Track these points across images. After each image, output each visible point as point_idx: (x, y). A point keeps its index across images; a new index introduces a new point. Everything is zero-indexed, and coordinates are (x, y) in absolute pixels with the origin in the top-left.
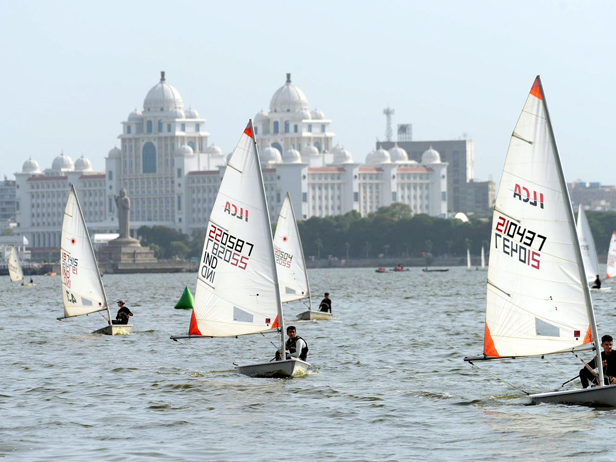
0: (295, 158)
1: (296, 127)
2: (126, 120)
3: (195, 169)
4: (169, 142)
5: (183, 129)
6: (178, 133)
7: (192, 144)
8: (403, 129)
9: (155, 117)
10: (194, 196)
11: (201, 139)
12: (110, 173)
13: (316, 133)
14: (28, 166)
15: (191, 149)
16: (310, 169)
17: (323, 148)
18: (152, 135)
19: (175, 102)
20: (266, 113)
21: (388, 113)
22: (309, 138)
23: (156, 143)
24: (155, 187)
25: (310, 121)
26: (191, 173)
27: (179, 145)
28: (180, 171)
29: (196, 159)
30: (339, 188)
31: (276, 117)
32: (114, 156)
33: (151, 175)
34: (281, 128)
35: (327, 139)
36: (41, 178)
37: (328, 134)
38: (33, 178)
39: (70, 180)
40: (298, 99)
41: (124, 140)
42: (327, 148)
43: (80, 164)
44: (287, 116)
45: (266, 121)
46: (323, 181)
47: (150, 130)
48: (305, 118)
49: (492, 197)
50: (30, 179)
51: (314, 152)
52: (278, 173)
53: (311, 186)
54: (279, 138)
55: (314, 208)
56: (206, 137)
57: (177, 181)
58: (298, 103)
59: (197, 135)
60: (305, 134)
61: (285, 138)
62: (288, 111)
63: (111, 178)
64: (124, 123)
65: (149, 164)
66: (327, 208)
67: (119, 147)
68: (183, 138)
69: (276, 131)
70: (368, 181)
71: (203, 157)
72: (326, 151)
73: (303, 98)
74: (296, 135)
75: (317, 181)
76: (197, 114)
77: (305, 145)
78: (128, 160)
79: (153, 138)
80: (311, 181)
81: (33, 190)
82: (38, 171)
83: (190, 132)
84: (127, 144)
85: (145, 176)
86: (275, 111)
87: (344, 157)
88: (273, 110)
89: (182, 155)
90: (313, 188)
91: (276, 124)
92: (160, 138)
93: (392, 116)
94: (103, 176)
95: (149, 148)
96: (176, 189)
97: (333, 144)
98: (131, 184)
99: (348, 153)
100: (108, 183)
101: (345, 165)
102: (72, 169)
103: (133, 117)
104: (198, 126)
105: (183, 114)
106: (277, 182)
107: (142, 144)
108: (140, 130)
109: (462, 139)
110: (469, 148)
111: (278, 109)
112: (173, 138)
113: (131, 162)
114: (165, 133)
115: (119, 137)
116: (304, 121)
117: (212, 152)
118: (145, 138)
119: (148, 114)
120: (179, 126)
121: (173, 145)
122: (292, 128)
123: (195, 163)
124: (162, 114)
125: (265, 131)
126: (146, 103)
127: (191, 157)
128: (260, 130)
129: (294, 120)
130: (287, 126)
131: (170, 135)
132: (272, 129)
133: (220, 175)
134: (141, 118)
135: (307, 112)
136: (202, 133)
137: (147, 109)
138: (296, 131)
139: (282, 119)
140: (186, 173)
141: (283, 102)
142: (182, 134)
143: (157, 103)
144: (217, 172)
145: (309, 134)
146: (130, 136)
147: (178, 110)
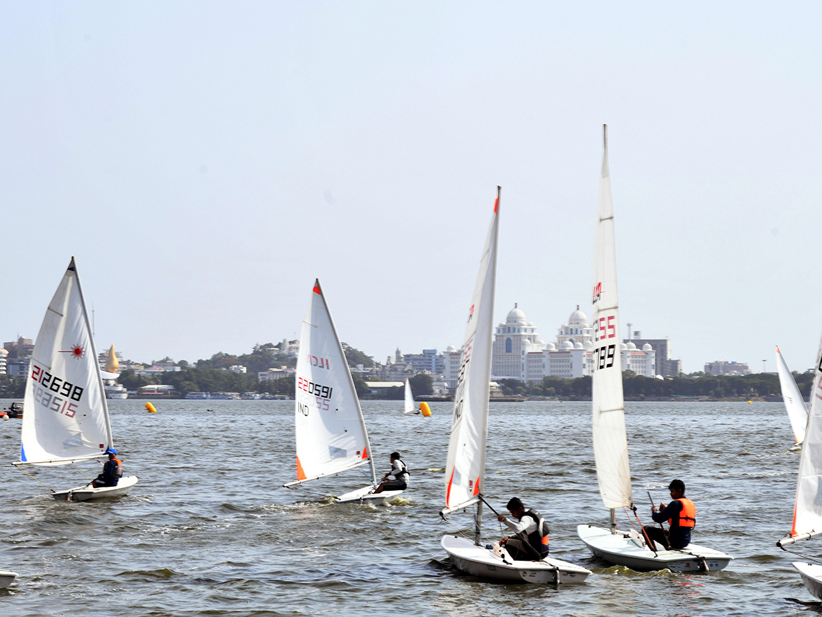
0: (580, 346)
1: (581, 331)
3: (531, 351)
4: (518, 338)
6: (523, 333)
7: (529, 339)
8: (636, 333)
9: (512, 325)
10: (530, 364)
11: (534, 336)
13: (591, 335)
14: (449, 348)
15: (529, 341)
16: (587, 352)
18: (510, 334)
19: (521, 318)
20: (567, 325)
21: (629, 325)
22: (588, 337)
23: (512, 338)
24: (511, 359)
25: (589, 328)
26: (529, 353)
27: (523, 339)
28: (523, 352)
29: (531, 346)
33: (510, 354)
34: (574, 332)
36: (455, 354)
38: (452, 354)
40: (582, 318)
44: (577, 326)
45: (567, 328)
47: (509, 332)
48: (586, 327)
50: (451, 355)
51: (590, 344)
52: (572, 354)
53: (587, 360)
54: (572, 337)
56: (537, 335)
57: (522, 357)
58: (583, 320)
59: (532, 334)
60: (586, 335)
61: (575, 337)
62: (578, 323)
65: (509, 350)
68: (525, 336)
69: (572, 333)
71: (535, 345)
73: (585, 317)
74: (581, 335)
75: (590, 358)
76: (532, 324)
77: (585, 341)
78: (498, 346)
79: (510, 335)
80: (588, 358)
81: (451, 360)
82: (454, 351)
83: (529, 333)
84: (498, 338)
85: (507, 354)
86: (571, 323)
89: (524, 344)
90: (589, 362)
91: (571, 329)
92: (514, 336)
93: (631, 327)
95: (509, 341)
96: (522, 361)
98: (500, 358)
103: (502, 325)
104: (533, 330)
105: (525, 324)
106: (571, 358)
107: (505, 338)
108: (504, 332)
109: (665, 339)
110: (669, 344)
111: (573, 323)
112: (520, 335)
113: (500, 347)
114: (516, 334)
116: (584, 328)
117: (539, 343)
118: (507, 335)
119: (508, 324)
120: (523, 330)
121: (520, 339)
122: (579, 332)
123: (531, 348)
124: (515, 324)
125: (566, 333)
126: (508, 318)
127: (529, 345)
128: (564, 333)
129: (581, 328)
130: (577, 330)
131: (518, 334)
132: (569, 332)
133: (544, 354)
134: (505, 326)
135: (587, 325)
136: (534, 334)
137: (508, 321)
138: (581, 333)
139: (574, 327)
140: (526, 353)
142: (525, 333)
143: (513, 318)
144: (542, 353)
145: (588, 335)
146: (500, 334)
147: (523, 322)
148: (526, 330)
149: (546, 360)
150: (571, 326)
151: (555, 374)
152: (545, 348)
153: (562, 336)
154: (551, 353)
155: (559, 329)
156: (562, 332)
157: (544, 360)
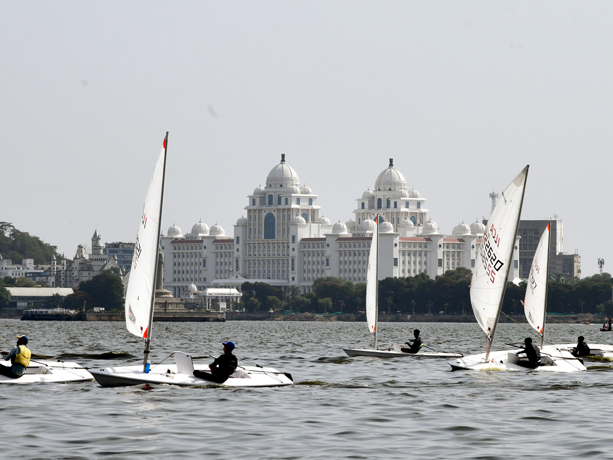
0: (389, 228)
1: (395, 203)
2: (252, 194)
3: (308, 237)
4: (286, 214)
5: (298, 203)
6: (294, 206)
7: (305, 216)
9: (275, 192)
10: (306, 259)
11: (313, 211)
12: (238, 238)
13: (413, 209)
14: (172, 231)
15: (304, 220)
16: (401, 239)
17: (418, 222)
18: (272, 207)
19: (292, 180)
20: (371, 192)
22: (406, 213)
23: (275, 214)
24: (273, 251)
25: (408, 199)
26: (303, 240)
27: (294, 216)
28: (294, 237)
29: (308, 227)
30: (426, 255)
31: (380, 195)
32: (242, 225)
33: (270, 241)
34: (384, 204)
35: (422, 214)
36: (182, 241)
37: (423, 210)
38: (176, 241)
39: (205, 243)
40: (398, 180)
41: (249, 211)
42: (421, 222)
43: (214, 230)
44: (388, 194)
45: (372, 198)
46: (412, 249)
47: (270, 203)
48: (403, 197)
49: (577, 268)
50: (173, 242)
51: (410, 225)
53: (401, 253)
54: (381, 212)
55: (403, 271)
56: (318, 210)
57: (291, 246)
58: (399, 184)
59: (310, 207)
60: (403, 209)
61: (386, 213)
62: (390, 190)
63: (238, 242)
64: (250, 197)
65: (270, 232)
66: (414, 270)
67: (246, 217)
68: (298, 210)
69: (379, 207)
70: (451, 250)
71: (314, 226)
72: (421, 224)
73: (403, 179)
74: (395, 210)
75: (407, 248)
76: (310, 190)
77: (402, 219)
78: (252, 227)
79: (273, 209)
80: (402, 248)
81: (175, 251)
82: (180, 236)
83: (304, 205)
84: (252, 214)
85: (266, 241)
86: (379, 190)
87: (432, 229)
88: (378, 189)
89: (296, 224)
90: (404, 255)
91: (380, 200)
92: (279, 210)
94: (231, 241)
95: (270, 220)
96: (291, 253)
97: (427, 218)
98: (255, 247)
99: (435, 226)
100: (236, 246)
101: (431, 235)
102: (208, 234)
103: (258, 192)
104: (311, 201)
105: (299, 190)
107: (264, 215)
108: (263, 203)
109: (553, 219)
110: (559, 227)
111: (381, 189)
112: (289, 210)
113: (255, 229)
114: (283, 206)
115: (245, 209)
116: (402, 198)
117: (322, 222)
118: (266, 210)
119: (270, 190)
120: (295, 200)
121: (289, 216)
122: (392, 205)
123: (306, 231)
124: (281, 189)
125: (371, 207)
126: (268, 180)
127: (304, 226)
128: (366, 206)
129: (394, 197)
131: (287, 207)
132: (376, 205)
133: (327, 242)
134: (264, 193)
136: (314, 207)
137: (269, 185)
138: (395, 207)
139: (384, 196)
140: (299, 239)
141: (386, 183)
142: (297, 206)
143: (277, 180)
144: (324, 239)
145: (406, 210)
146: (254, 207)
147: (294, 187)
148: (298, 201)
149: (331, 252)
152: (330, 232)
153: (363, 211)
154: (340, 239)
155: (358, 200)
156: (363, 204)
157: (328, 252)
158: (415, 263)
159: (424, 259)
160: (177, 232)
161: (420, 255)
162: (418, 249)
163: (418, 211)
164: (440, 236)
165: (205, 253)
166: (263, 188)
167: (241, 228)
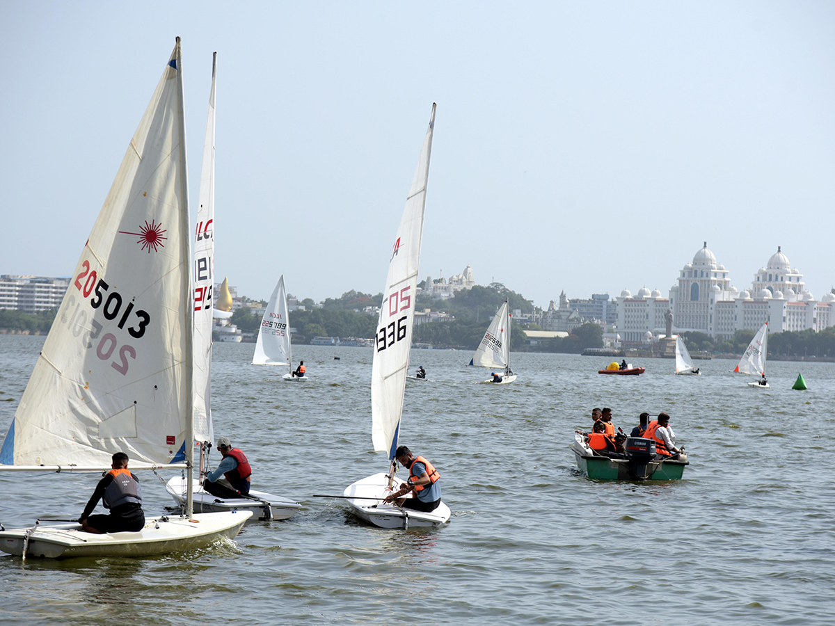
0: (780, 296)
1: (782, 278)
2: (682, 269)
3: (721, 300)
4: (707, 283)
5: (715, 276)
6: (713, 278)
7: (720, 285)
9: (699, 268)
10: (720, 315)
11: (726, 282)
12: (672, 300)
13: (794, 282)
14: (624, 293)
15: (719, 288)
16: (788, 303)
17: (797, 291)
19: (711, 260)
20: (764, 269)
22: (789, 285)
23: (699, 284)
24: (697, 309)
25: (790, 275)
26: (718, 302)
27: (713, 286)
28: (712, 300)
29: (722, 294)
30: (805, 315)
32: (674, 290)
33: (695, 302)
34: (773, 278)
35: (800, 286)
36: (631, 300)
37: (801, 283)
38: (627, 300)
39: (648, 303)
40: (784, 262)
41: (680, 281)
42: (800, 291)
43: (654, 293)
44: (777, 272)
45: (764, 274)
46: (796, 310)
47: (696, 276)
48: (787, 273)
50: (625, 301)
51: (792, 293)
52: (769, 304)
53: (788, 313)
54: (771, 284)
55: (789, 326)
56: (729, 281)
57: (710, 306)
58: (785, 264)
59: (723, 280)
60: (787, 282)
61: (775, 284)
62: (778, 268)
63: (672, 302)
64: (681, 271)
65: (695, 296)
66: (797, 326)
67: (678, 285)
68: (715, 281)
69: (770, 280)
70: (822, 311)
71: (726, 293)
72: (799, 293)
73: (787, 261)
74: (781, 283)
75: (792, 310)
76: (724, 267)
77: (786, 289)
78: (682, 292)
79: (697, 280)
80: (789, 310)
81: (626, 307)
82: (630, 297)
83: (719, 278)
84: (682, 283)
85: (692, 302)
87: (809, 297)
88: (769, 267)
89: (714, 291)
90: (790, 314)
91: (770, 275)
92: (701, 281)
94: (668, 301)
95: (695, 287)
96: (710, 310)
97: (804, 289)
98: (684, 306)
99: (811, 295)
100: (670, 305)
101: (809, 301)
102: (650, 296)
103: (686, 268)
104: (724, 275)
105: (716, 267)
106: (769, 310)
107: (691, 284)
108: (690, 276)
111: (771, 267)
112: (709, 281)
113: (684, 294)
114: (704, 278)
115: (677, 279)
116: (786, 275)
117: (731, 290)
118: (692, 280)
119: (695, 266)
120: (713, 274)
121: (709, 285)
122: (779, 279)
123: (722, 296)
124: (704, 266)
125: (764, 280)
126: (695, 259)
127: (720, 293)
128: (761, 279)
129: (781, 273)
130: (777, 277)
131: (708, 279)
132: (768, 279)
133: (736, 304)
134: (692, 269)
135: (788, 270)
136: (726, 279)
137: (695, 262)
138: (782, 280)
139: (774, 273)
140: (716, 302)
141: (775, 263)
142: (715, 279)
143: (701, 260)
144: (734, 302)
145: (790, 283)
146: (684, 278)
147: (713, 265)
149: (739, 311)
150: (771, 272)
151: (749, 328)
152: (738, 297)
153: (759, 282)
154: (745, 302)
155: (755, 275)
156: (758, 278)
157: (736, 311)
158: (797, 320)
159: (804, 317)
160: (628, 295)
161: (801, 315)
162: (799, 310)
163: (797, 284)
164: (815, 302)
165: (648, 309)
166: (690, 265)
167: (674, 293)
